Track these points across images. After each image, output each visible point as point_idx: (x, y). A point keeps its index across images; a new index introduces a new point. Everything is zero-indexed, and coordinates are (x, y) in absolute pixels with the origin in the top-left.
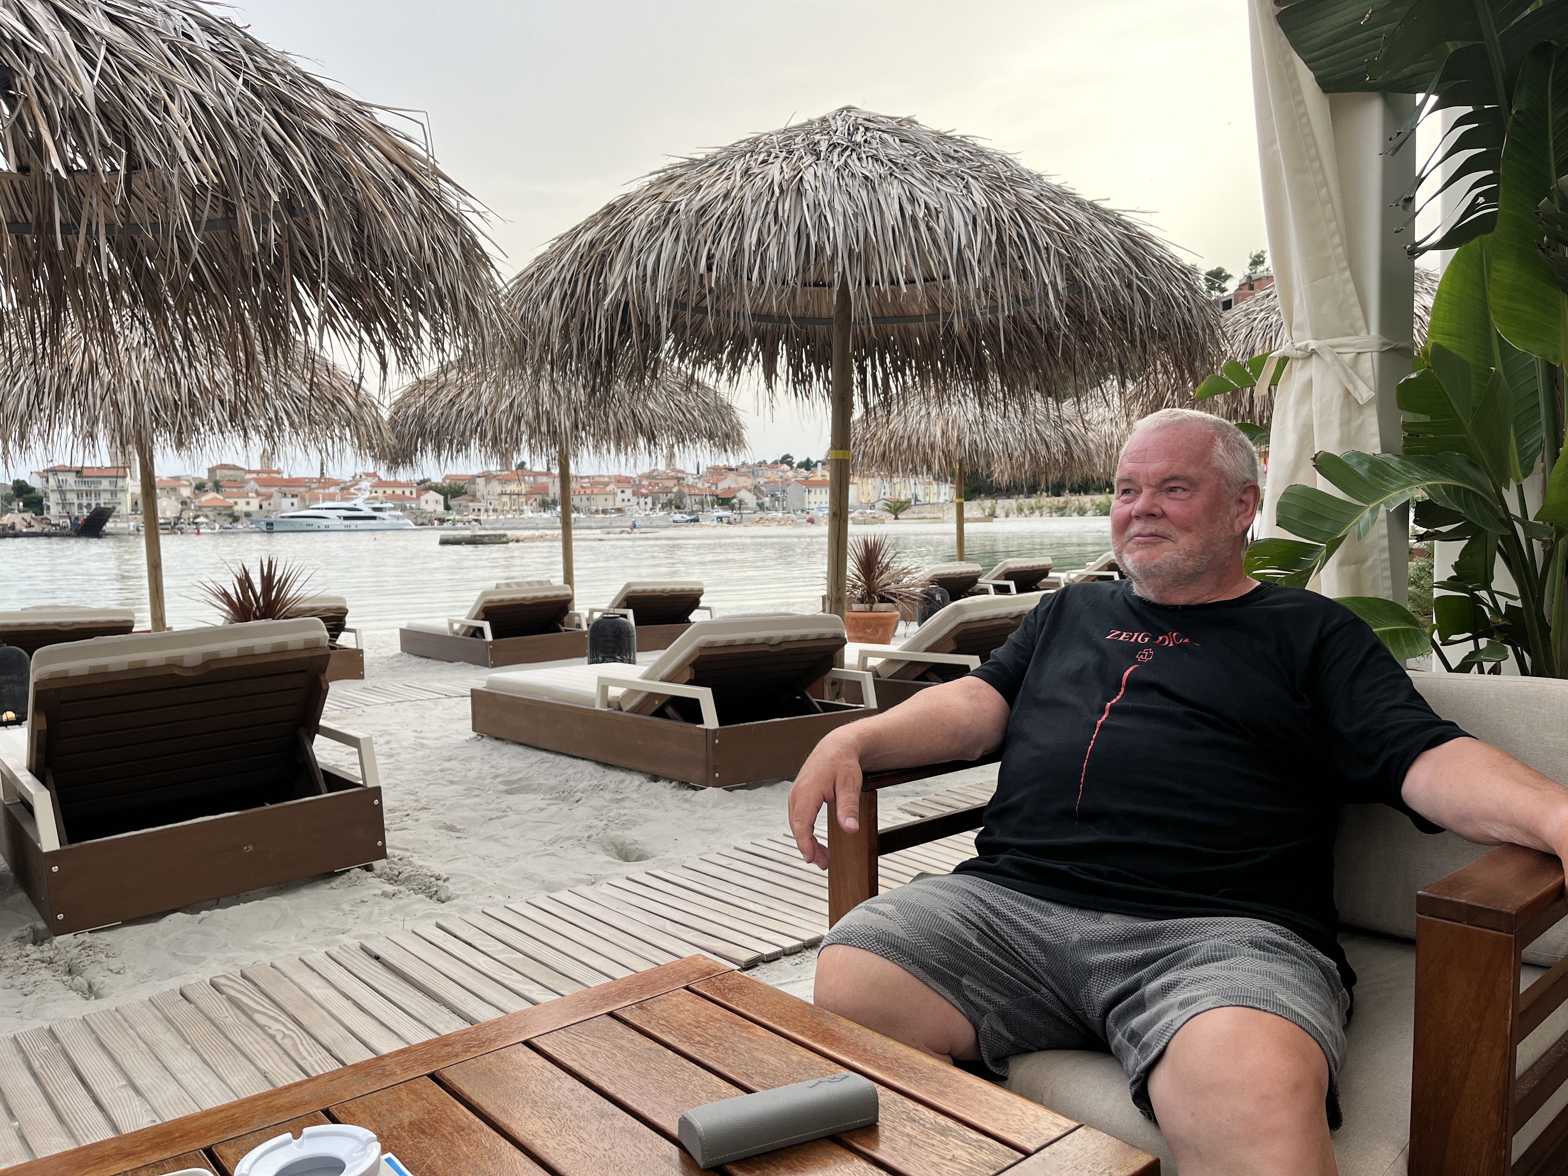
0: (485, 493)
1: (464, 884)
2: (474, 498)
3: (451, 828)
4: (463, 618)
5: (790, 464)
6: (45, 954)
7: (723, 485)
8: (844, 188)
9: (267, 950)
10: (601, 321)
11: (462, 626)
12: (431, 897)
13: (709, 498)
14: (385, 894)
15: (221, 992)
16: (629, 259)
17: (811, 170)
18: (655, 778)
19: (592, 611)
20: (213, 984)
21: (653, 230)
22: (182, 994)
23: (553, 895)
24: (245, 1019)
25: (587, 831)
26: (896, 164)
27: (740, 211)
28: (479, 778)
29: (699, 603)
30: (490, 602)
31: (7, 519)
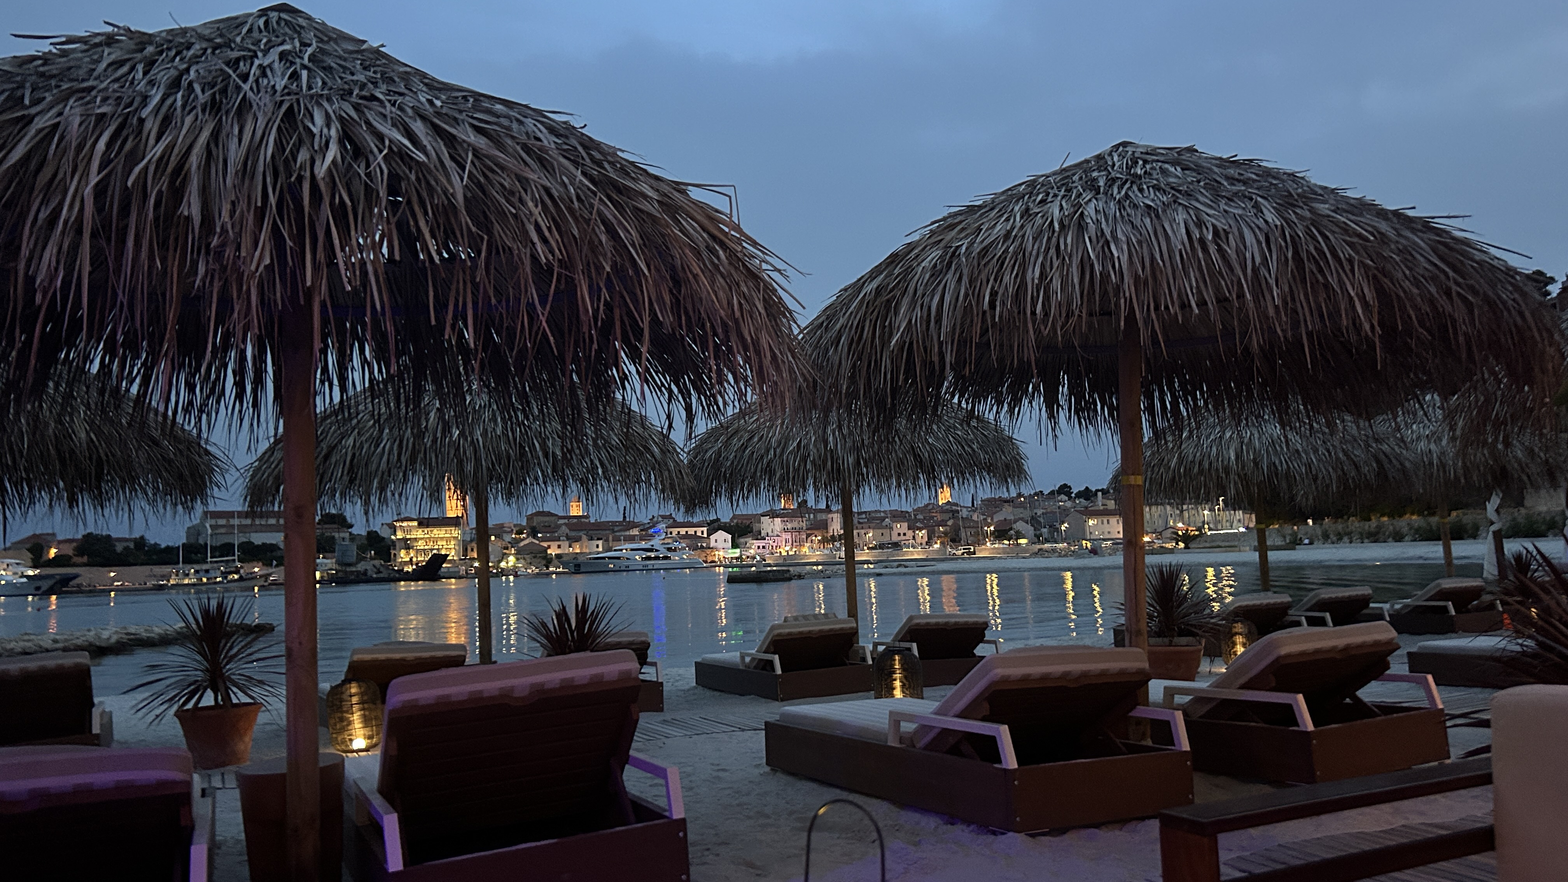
0: (770, 531)
2: (758, 537)
3: (750, 865)
4: (753, 652)
5: (1068, 494)
7: (999, 517)
8: (1126, 218)
10: (886, 362)
11: (753, 659)
16: (913, 303)
17: (1092, 205)
18: (952, 820)
19: (875, 645)
21: (937, 273)
26: (1179, 191)
27: (1021, 249)
29: (984, 636)
30: (779, 635)
31: (361, 567)
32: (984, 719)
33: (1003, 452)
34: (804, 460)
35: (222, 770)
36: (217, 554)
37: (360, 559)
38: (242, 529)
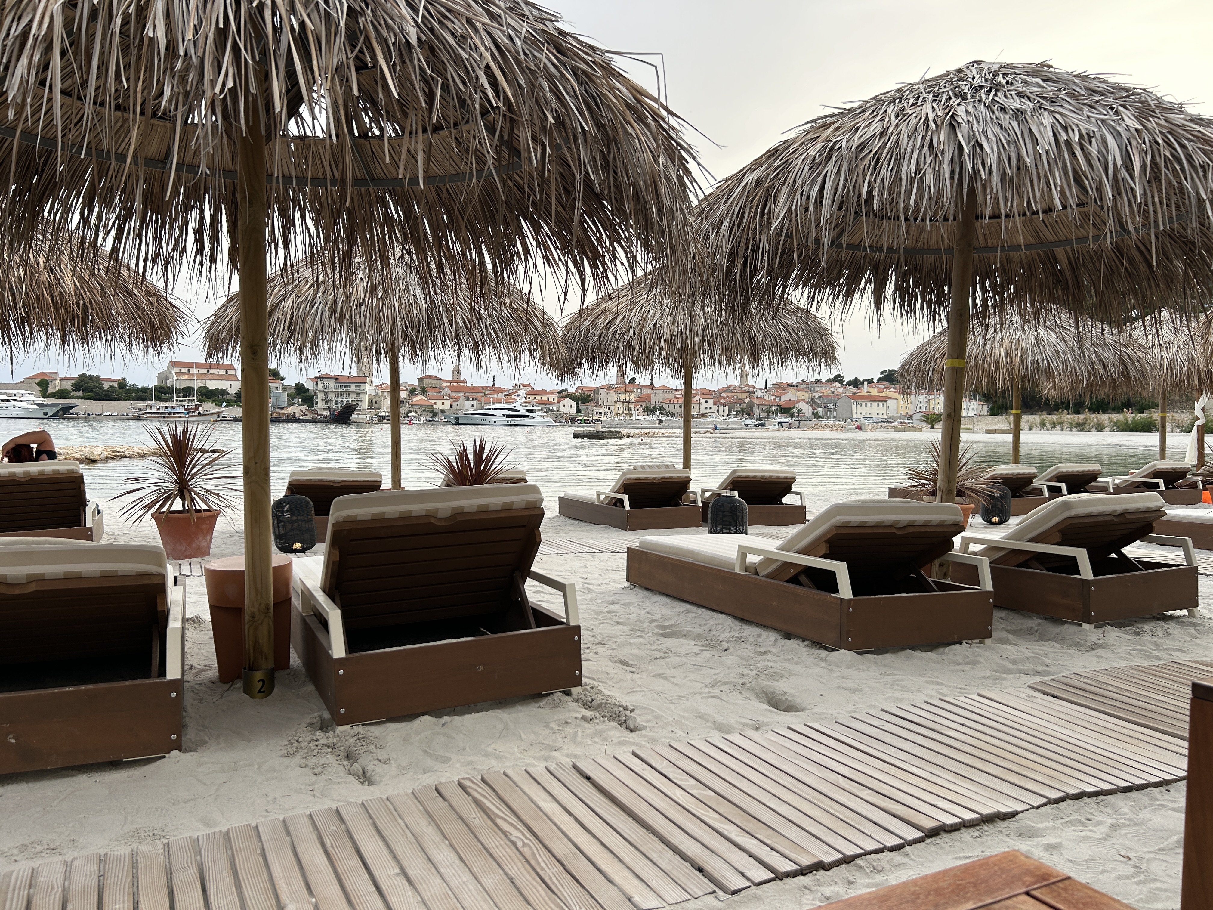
0: (606, 400)
1: (649, 717)
2: (597, 404)
3: (624, 663)
4: (607, 491)
5: (841, 382)
6: (330, 740)
7: (785, 398)
8: (996, 120)
9: (498, 758)
10: (764, 245)
11: (606, 497)
12: (621, 725)
13: (774, 408)
14: (584, 718)
15: (469, 794)
16: (793, 192)
17: (961, 108)
18: (788, 636)
19: (703, 491)
20: (460, 785)
22: (437, 790)
23: (727, 736)
24: (490, 823)
25: (740, 678)
26: (1044, 99)
27: (897, 146)
28: (638, 621)
29: (791, 488)
30: (629, 479)
31: (290, 410)
32: (824, 556)
33: (822, 340)
34: (659, 338)
35: (190, 560)
36: (181, 395)
37: (290, 404)
38: (200, 376)
